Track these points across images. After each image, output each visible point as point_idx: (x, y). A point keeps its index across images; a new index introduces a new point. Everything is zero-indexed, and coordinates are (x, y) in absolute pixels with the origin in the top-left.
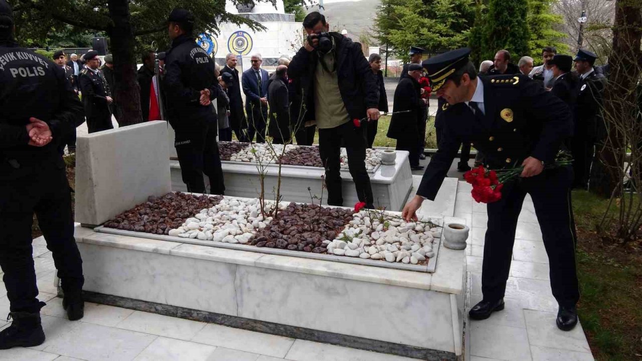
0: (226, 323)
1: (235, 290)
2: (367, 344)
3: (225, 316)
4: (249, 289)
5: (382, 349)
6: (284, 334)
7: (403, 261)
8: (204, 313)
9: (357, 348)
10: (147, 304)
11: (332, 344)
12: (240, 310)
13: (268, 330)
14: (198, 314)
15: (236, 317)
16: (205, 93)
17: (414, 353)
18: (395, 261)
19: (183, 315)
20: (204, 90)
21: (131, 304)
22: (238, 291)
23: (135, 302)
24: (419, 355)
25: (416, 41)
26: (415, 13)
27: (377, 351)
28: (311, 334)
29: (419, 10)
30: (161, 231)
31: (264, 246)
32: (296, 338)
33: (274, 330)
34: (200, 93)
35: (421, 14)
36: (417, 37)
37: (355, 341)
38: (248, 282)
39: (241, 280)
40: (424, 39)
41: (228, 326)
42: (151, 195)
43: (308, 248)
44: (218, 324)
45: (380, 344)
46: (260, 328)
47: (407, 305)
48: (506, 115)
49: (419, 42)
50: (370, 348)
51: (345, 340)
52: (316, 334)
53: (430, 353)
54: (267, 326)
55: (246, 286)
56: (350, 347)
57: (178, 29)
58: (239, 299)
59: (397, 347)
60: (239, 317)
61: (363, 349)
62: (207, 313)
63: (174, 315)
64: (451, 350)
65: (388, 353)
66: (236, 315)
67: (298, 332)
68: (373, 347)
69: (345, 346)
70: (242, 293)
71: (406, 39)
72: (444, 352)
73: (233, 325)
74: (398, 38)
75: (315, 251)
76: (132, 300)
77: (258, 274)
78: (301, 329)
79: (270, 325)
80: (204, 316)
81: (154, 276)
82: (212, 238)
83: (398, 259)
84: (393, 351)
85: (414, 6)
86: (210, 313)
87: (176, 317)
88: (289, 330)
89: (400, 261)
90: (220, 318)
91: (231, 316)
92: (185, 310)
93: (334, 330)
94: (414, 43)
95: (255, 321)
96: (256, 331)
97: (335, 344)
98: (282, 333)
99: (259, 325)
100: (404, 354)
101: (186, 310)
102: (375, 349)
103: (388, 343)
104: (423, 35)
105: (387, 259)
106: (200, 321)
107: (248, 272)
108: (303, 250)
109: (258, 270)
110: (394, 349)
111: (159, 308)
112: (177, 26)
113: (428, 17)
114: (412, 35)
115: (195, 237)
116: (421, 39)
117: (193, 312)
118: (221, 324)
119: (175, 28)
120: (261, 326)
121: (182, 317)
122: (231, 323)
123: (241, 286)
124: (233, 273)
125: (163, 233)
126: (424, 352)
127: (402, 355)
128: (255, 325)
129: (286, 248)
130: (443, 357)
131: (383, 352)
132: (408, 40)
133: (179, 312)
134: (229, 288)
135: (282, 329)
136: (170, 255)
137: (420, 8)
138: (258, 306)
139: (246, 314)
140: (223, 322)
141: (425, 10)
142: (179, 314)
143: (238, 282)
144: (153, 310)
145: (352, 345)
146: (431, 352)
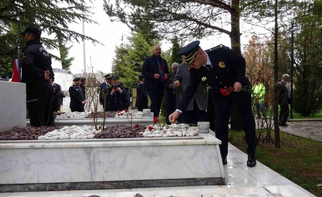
0: (83, 188)
1: (90, 165)
2: (174, 182)
3: (82, 183)
4: (99, 162)
5: (183, 184)
6: (123, 187)
7: (186, 135)
8: (66, 184)
9: (169, 187)
10: (22, 187)
11: (153, 187)
12: (93, 177)
13: (112, 187)
14: (62, 186)
15: (90, 182)
16: (47, 73)
17: (201, 182)
18: (182, 136)
19: (50, 189)
20: (46, 71)
21: (8, 189)
22: (92, 164)
23: (13, 186)
24: (203, 183)
25: (133, 82)
26: (132, 69)
27: (180, 186)
28: (140, 184)
29: (133, 68)
30: (32, 138)
31: (105, 138)
32: (131, 188)
33: (116, 186)
34: (44, 72)
35: (134, 70)
36: (133, 80)
37: (167, 183)
38: (98, 158)
39: (94, 158)
40: (137, 81)
41: (85, 190)
42: (15, 126)
43: (132, 136)
44: (77, 190)
45: (181, 181)
46: (107, 187)
47: (195, 155)
48: (221, 65)
49: (134, 83)
50: (176, 184)
51: (161, 183)
52: (144, 183)
53: (209, 181)
54: (111, 185)
55: (97, 160)
56: (164, 187)
57: (32, 36)
58: (92, 169)
59: (191, 181)
60: (93, 182)
61: (172, 186)
62: (70, 184)
63: (44, 190)
64: (220, 176)
65: (187, 186)
66: (91, 181)
67: (132, 184)
68: (178, 184)
69: (161, 187)
70: (95, 166)
71: (128, 81)
72: (216, 178)
73: (88, 188)
74: (124, 81)
75: (137, 137)
76: (9, 185)
77: (105, 151)
78: (134, 182)
79: (114, 184)
80: (67, 187)
81: (29, 165)
82: (69, 138)
83: (184, 135)
84: (189, 184)
85: (130, 66)
86: (71, 183)
87: (45, 191)
88: (126, 184)
89: (185, 136)
90: (79, 185)
91: (87, 182)
92: (52, 185)
93: (155, 178)
94: (132, 83)
95: (104, 182)
96: (104, 189)
97: (156, 187)
98: (122, 187)
99: (106, 185)
100: (195, 184)
101: (54, 185)
102: (179, 185)
103: (186, 179)
104: (136, 79)
105: (178, 135)
106: (64, 190)
107: (99, 152)
108: (130, 137)
109: (106, 149)
110: (190, 182)
111: (32, 187)
112: (31, 34)
113: (138, 71)
114: (131, 79)
115: (57, 138)
116: (135, 81)
117: (58, 185)
118: (79, 189)
119: (30, 36)
120: (108, 185)
121: (50, 190)
122: (87, 187)
123: (94, 161)
124: (89, 154)
125: (34, 139)
126: (206, 181)
127: (194, 185)
128: (103, 185)
129: (119, 137)
130: (216, 181)
131: (184, 186)
132: (129, 82)
133: (48, 187)
134: (86, 164)
135: (122, 184)
136: (43, 148)
137: (134, 67)
138: (106, 172)
139: (98, 179)
140: (81, 187)
141: (136, 68)
142: (47, 189)
143: (92, 159)
144: (27, 189)
145: (165, 186)
146: (210, 179)
